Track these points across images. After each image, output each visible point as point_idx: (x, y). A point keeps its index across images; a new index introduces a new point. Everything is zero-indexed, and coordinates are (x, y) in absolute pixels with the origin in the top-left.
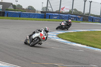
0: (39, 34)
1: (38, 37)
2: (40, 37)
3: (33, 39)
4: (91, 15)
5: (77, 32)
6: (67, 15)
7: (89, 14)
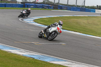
0: (56, 28)
1: (55, 31)
2: (57, 31)
3: (50, 34)
4: (60, 4)
5: (49, 18)
6: (41, 5)
7: (58, 3)
